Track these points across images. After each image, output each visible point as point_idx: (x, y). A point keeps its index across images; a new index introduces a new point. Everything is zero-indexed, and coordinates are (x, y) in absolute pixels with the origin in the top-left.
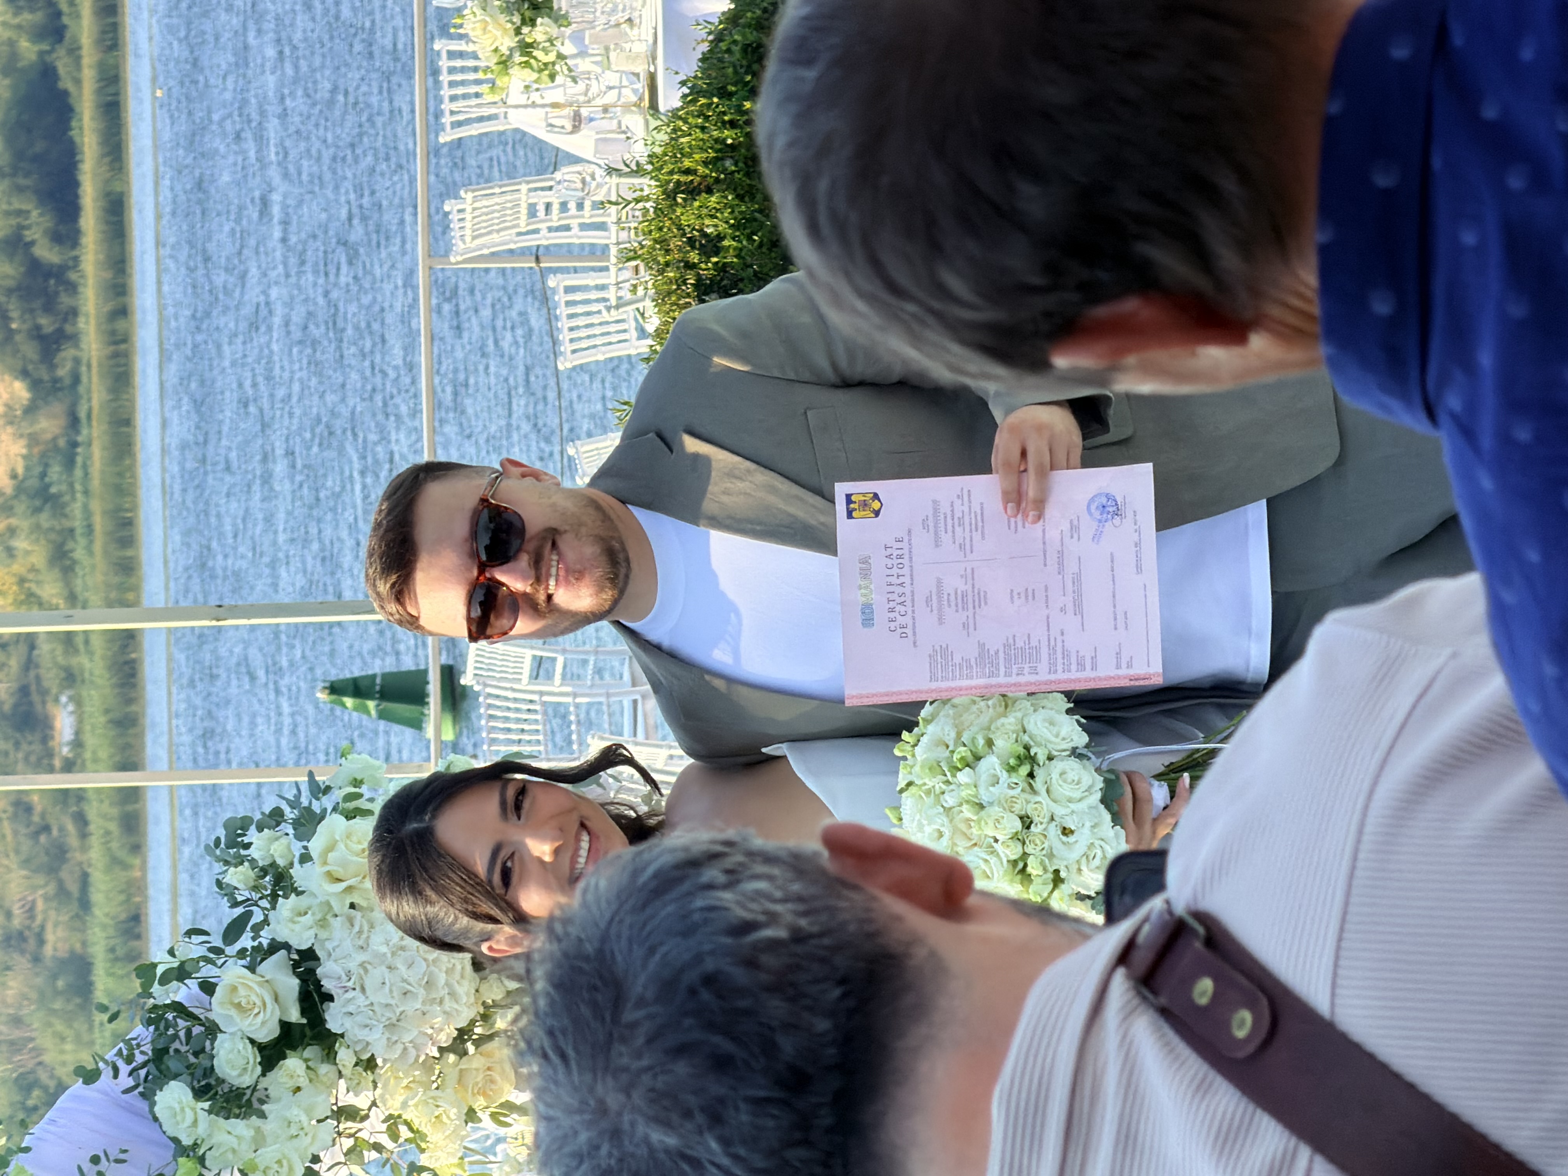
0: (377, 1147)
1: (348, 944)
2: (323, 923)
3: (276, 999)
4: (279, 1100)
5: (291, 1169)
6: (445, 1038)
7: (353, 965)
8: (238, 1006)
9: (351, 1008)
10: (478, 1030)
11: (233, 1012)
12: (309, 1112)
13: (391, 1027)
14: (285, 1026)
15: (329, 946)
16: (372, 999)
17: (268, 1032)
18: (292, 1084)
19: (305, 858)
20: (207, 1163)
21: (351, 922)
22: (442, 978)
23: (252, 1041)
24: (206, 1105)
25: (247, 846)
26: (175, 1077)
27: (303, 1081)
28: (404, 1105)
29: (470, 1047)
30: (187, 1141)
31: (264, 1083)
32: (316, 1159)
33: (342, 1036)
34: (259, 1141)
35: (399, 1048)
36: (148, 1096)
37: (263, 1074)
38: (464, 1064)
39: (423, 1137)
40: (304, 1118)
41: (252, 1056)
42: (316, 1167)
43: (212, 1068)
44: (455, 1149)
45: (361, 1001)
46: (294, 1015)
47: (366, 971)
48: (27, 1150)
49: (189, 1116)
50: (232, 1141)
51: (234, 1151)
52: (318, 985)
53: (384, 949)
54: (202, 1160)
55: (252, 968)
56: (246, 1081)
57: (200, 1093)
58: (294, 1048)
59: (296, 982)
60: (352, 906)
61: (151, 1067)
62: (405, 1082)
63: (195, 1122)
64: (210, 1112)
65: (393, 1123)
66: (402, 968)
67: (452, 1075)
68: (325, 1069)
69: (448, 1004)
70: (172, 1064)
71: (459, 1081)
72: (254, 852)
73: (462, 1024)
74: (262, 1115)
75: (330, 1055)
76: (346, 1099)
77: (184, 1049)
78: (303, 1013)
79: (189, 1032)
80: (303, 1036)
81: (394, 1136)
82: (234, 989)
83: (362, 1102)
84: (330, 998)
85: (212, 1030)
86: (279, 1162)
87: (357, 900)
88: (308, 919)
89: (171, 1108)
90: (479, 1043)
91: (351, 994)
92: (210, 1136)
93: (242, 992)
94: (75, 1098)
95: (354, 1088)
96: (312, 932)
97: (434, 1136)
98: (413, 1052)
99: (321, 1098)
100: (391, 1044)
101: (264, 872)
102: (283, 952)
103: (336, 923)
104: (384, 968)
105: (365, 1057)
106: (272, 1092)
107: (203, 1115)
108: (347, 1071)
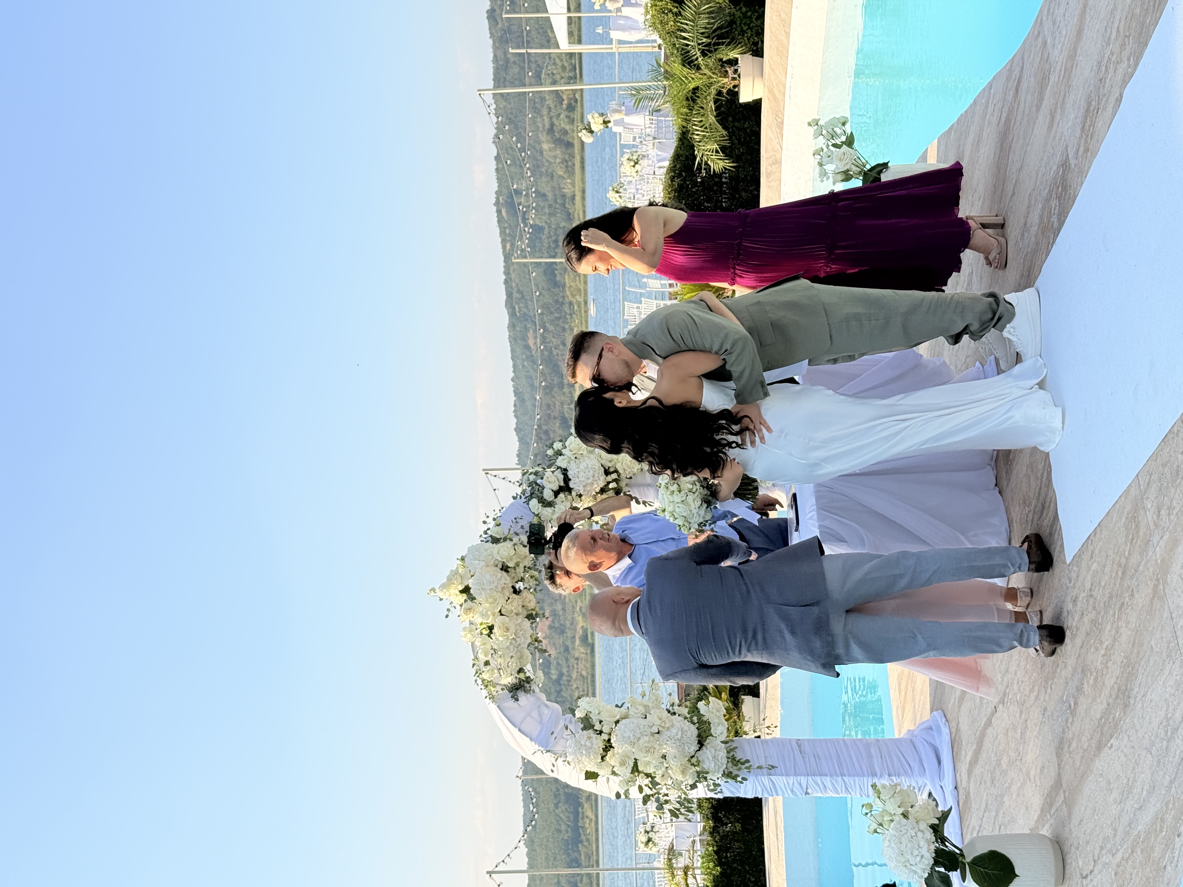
1: (574, 467)
2: (569, 462)
4: (558, 504)
6: (598, 490)
7: (576, 472)
8: (549, 482)
13: (584, 486)
14: (560, 487)
15: (570, 467)
16: (580, 480)
17: (556, 488)
18: (561, 500)
19: (566, 447)
21: (575, 462)
22: (597, 475)
24: (541, 505)
25: (553, 445)
26: (535, 498)
30: (536, 513)
31: (555, 500)
33: (573, 489)
35: (586, 492)
36: (528, 504)
41: (552, 494)
43: (543, 497)
45: (578, 480)
46: (562, 484)
47: (579, 473)
48: (500, 517)
49: (537, 507)
50: (547, 513)
51: (547, 516)
52: (568, 477)
53: (583, 468)
54: (540, 518)
55: (553, 473)
57: (540, 502)
59: (562, 476)
61: (529, 497)
63: (538, 509)
66: (587, 473)
69: (598, 481)
70: (534, 495)
72: (554, 447)
73: (602, 487)
77: (536, 493)
79: (537, 488)
82: (548, 478)
84: (570, 480)
85: (543, 488)
87: (577, 457)
88: (565, 461)
89: (533, 505)
93: (551, 479)
95: (576, 501)
98: (590, 493)
101: (556, 452)
103: (572, 462)
105: (579, 493)
106: (557, 502)
107: (540, 507)
108: (574, 497)
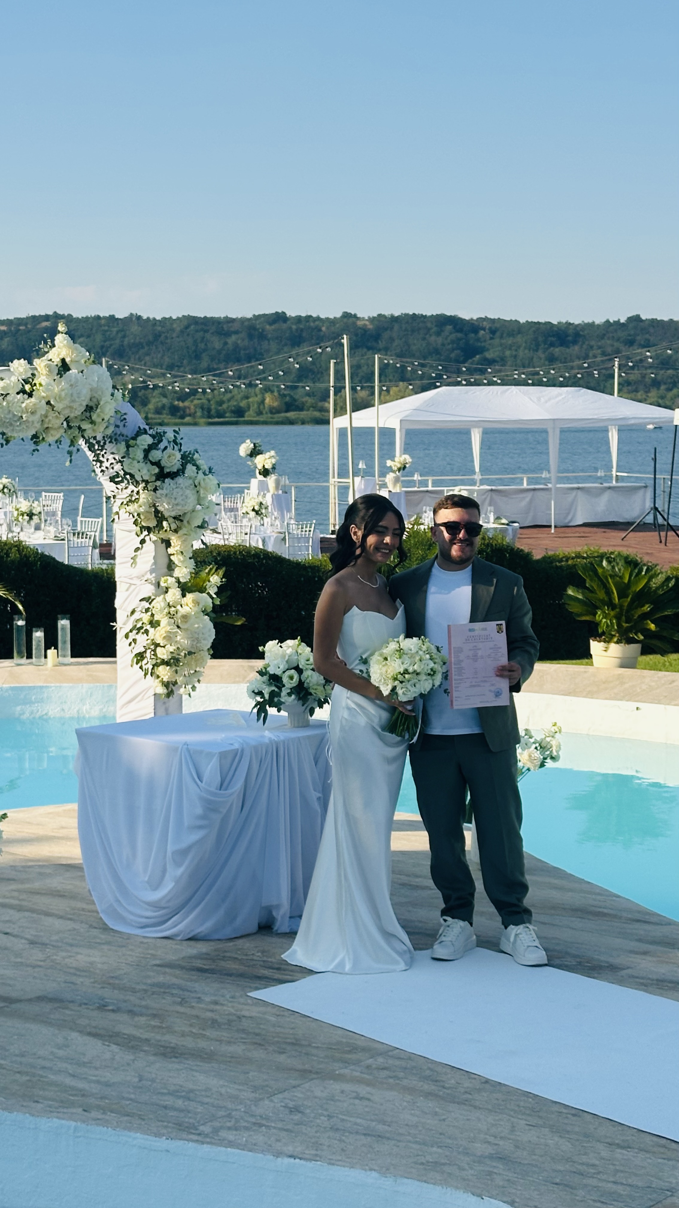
2: (190, 478)
3: (171, 466)
4: (147, 466)
7: (182, 485)
9: (171, 484)
11: (168, 455)
13: (166, 495)
14: (165, 468)
16: (175, 490)
17: (163, 463)
19: (205, 474)
23: (161, 460)
27: (153, 473)
33: (163, 482)
37: (153, 462)
41: (157, 459)
46: (167, 470)
52: (176, 477)
56: (151, 458)
58: (159, 470)
60: (196, 486)
64: (145, 449)
68: (154, 478)
74: (144, 462)
75: (158, 479)
78: (169, 472)
80: (162, 473)
84: (173, 479)
91: (174, 485)
92: (138, 448)
96: (188, 475)
102: (182, 467)
103: (191, 482)
105: (157, 488)
106: (149, 464)
107: (143, 447)
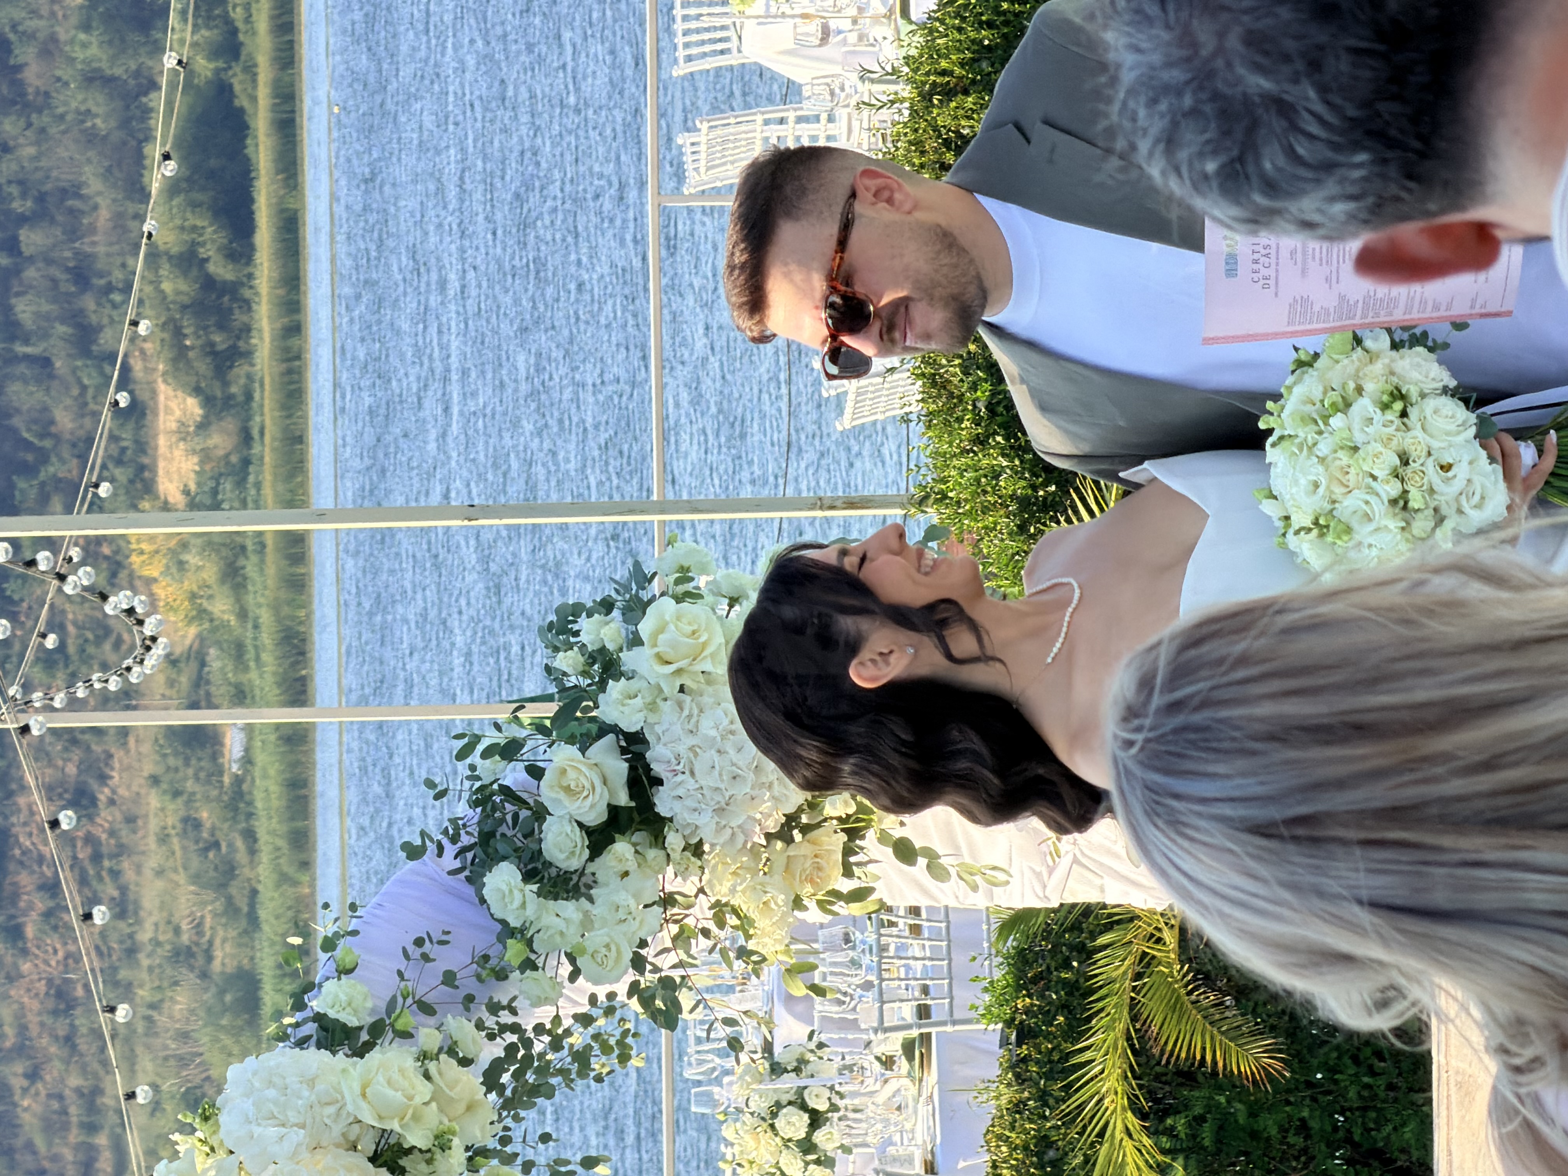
0: (706, 933)
1: (677, 729)
3: (605, 783)
4: (607, 885)
5: (619, 952)
6: (772, 826)
7: (682, 749)
8: (567, 789)
9: (680, 792)
10: (804, 819)
11: (562, 795)
12: (637, 896)
13: (720, 811)
14: (614, 810)
15: (658, 729)
16: (703, 783)
17: (596, 816)
18: (620, 869)
19: (635, 641)
20: (535, 946)
21: (680, 706)
23: (580, 825)
24: (535, 887)
25: (576, 634)
26: (504, 858)
27: (631, 864)
28: (733, 891)
29: (796, 834)
30: (514, 923)
31: (591, 868)
32: (643, 944)
33: (671, 820)
34: (587, 923)
35: (727, 832)
36: (475, 880)
37: (591, 859)
38: (792, 851)
39: (751, 923)
40: (632, 903)
41: (580, 840)
42: (643, 952)
43: (540, 851)
44: (782, 934)
45: (691, 784)
46: (623, 799)
47: (696, 754)
48: (354, 933)
49: (518, 896)
50: (561, 924)
51: (562, 933)
52: (648, 768)
53: (713, 733)
54: (530, 943)
55: (583, 750)
56: (575, 864)
57: (528, 876)
58: (623, 833)
59: (624, 766)
60: (682, 689)
61: (478, 850)
62: (733, 868)
63: (523, 905)
64: (539, 894)
65: (720, 910)
66: (732, 752)
67: (780, 862)
68: (653, 854)
69: (777, 789)
70: (502, 847)
71: (788, 867)
72: (584, 638)
73: (790, 809)
74: (591, 900)
75: (658, 840)
76: (672, 883)
77: (510, 833)
78: (632, 797)
79: (516, 816)
80: (632, 820)
81: (721, 924)
82: (563, 772)
83: (690, 888)
84: (659, 782)
85: (540, 813)
86: (607, 946)
87: (688, 683)
88: (638, 702)
89: (499, 890)
90: (806, 830)
91: (680, 778)
92: (538, 918)
93: (572, 774)
94: (401, 882)
95: (682, 873)
96: (641, 716)
97: (762, 923)
98: (741, 839)
99: (649, 883)
100: (720, 829)
101: (592, 659)
102: (611, 737)
103: (666, 707)
104: (713, 752)
105: (694, 841)
106: (600, 877)
107: (531, 898)
108: (676, 856)
